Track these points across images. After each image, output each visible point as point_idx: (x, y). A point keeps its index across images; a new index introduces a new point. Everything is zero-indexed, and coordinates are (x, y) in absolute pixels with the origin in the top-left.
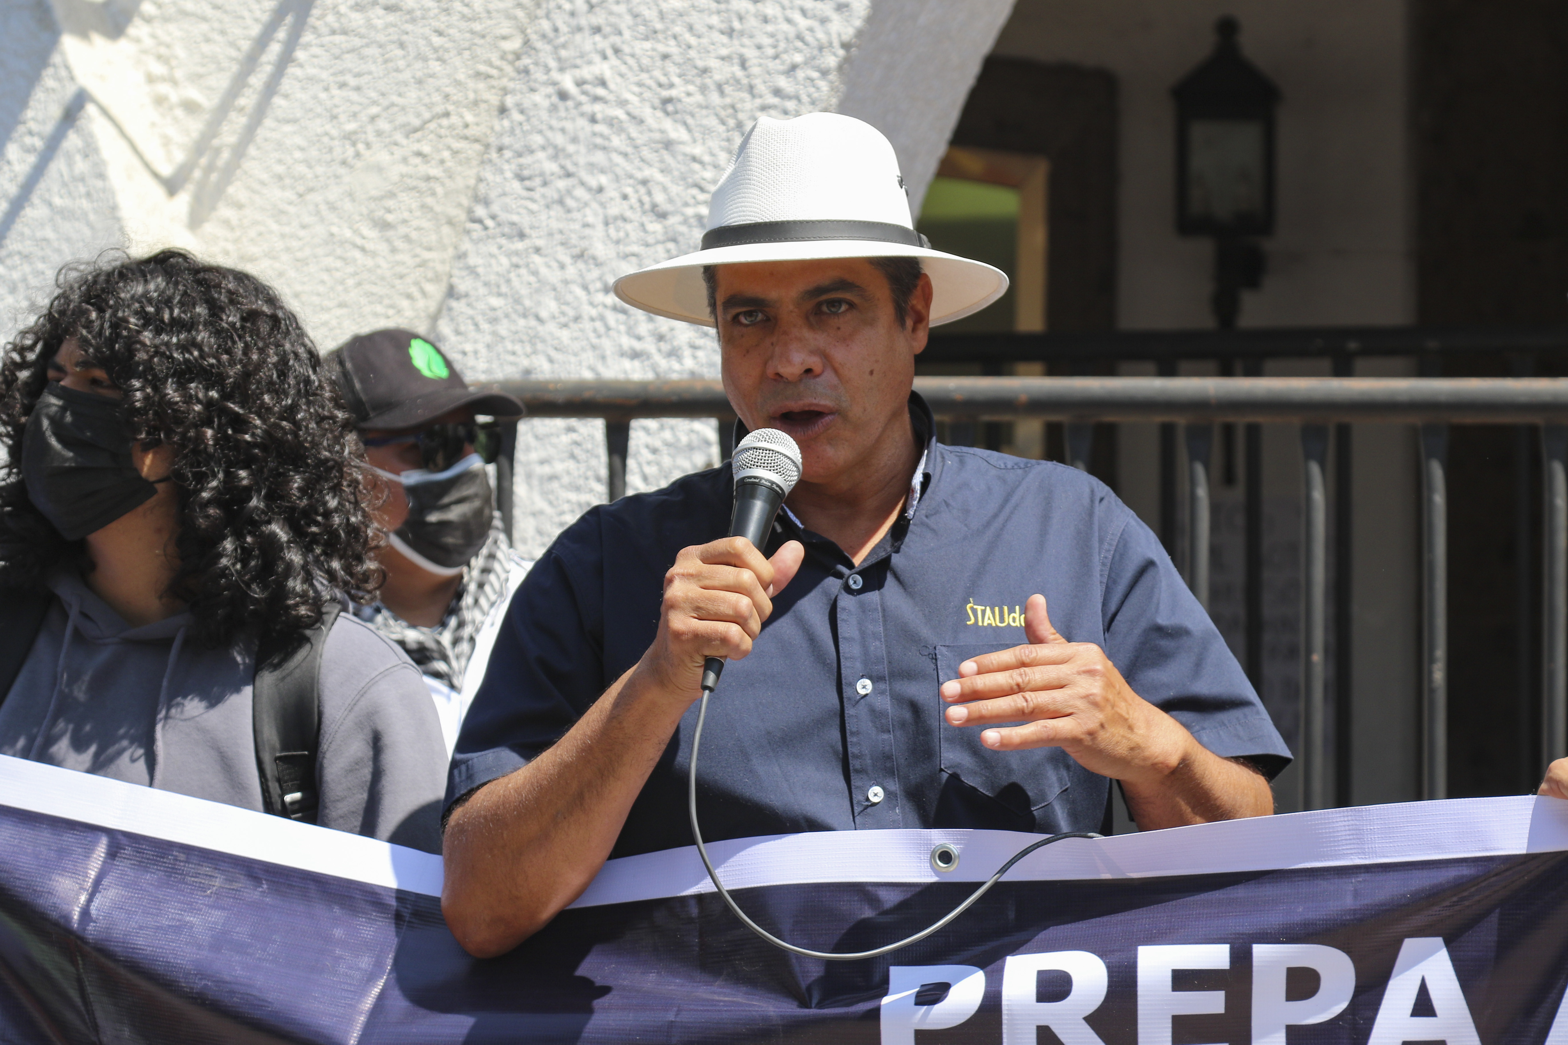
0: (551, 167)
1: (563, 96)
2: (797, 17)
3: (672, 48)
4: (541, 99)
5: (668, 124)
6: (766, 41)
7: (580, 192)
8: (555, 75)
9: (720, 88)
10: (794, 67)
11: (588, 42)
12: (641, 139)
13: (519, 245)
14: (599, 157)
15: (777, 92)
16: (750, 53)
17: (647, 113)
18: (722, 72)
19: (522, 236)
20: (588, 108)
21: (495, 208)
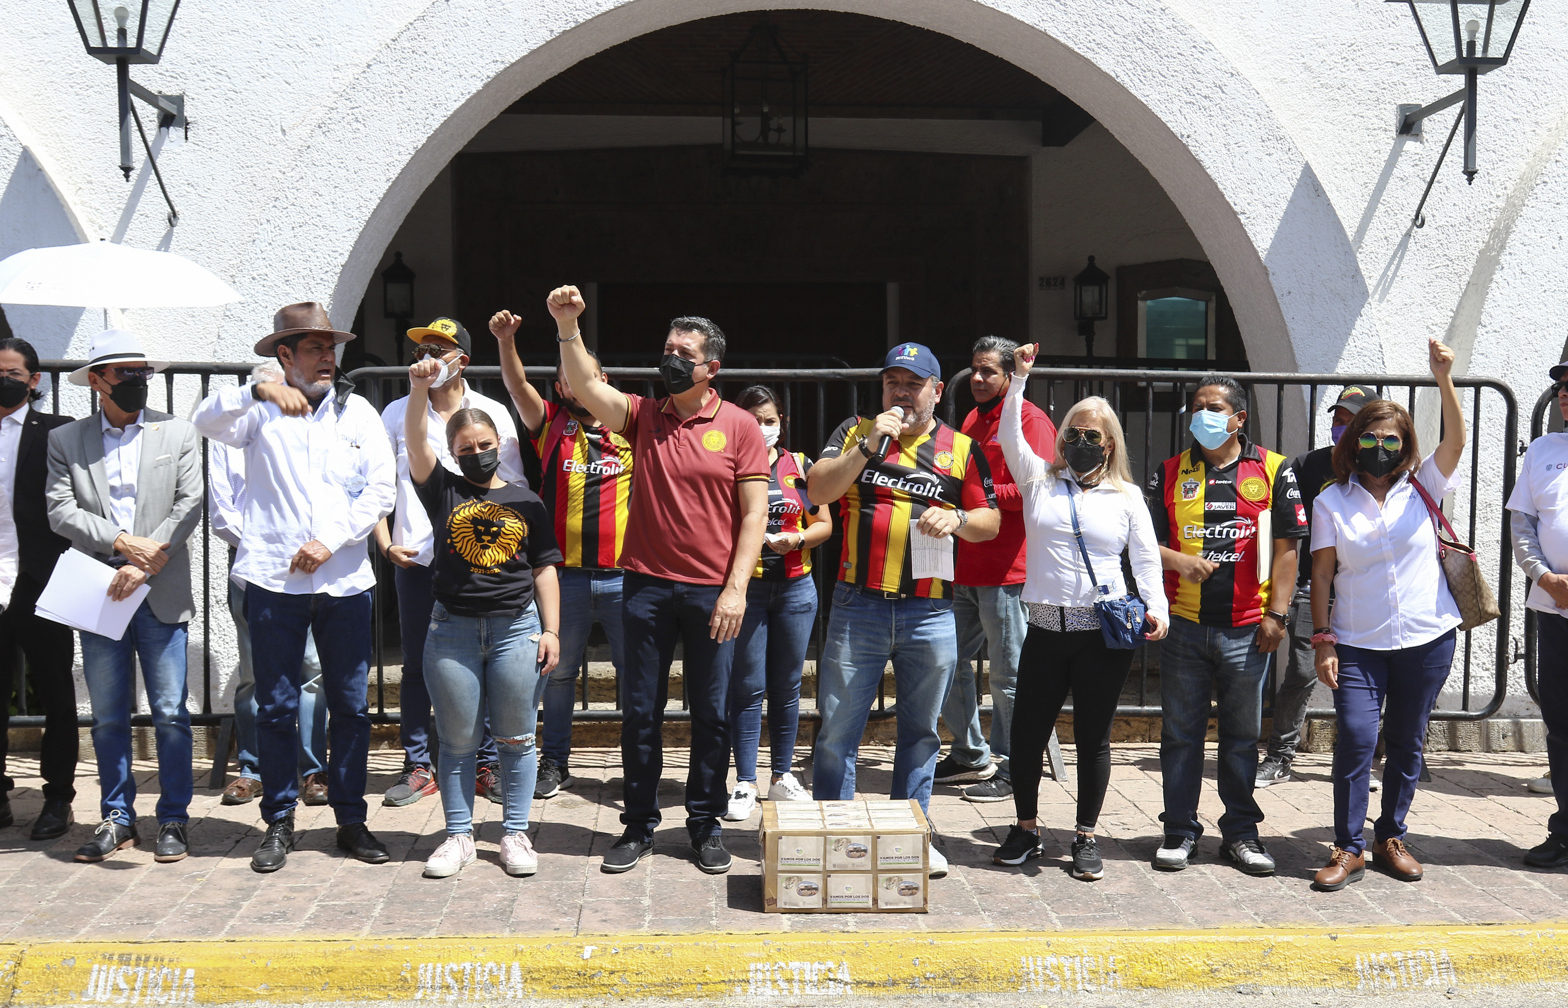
0: (250, 300)
1: (254, 279)
2: (327, 257)
3: (287, 265)
4: (247, 279)
5: (287, 288)
6: (318, 264)
7: (260, 308)
8: (251, 272)
9: (303, 277)
10: (327, 272)
11: (261, 262)
12: (280, 292)
13: (241, 323)
14: (266, 297)
15: (322, 279)
16: (313, 267)
17: (280, 284)
18: (304, 273)
19: (242, 321)
20: (262, 282)
21: (233, 312)
